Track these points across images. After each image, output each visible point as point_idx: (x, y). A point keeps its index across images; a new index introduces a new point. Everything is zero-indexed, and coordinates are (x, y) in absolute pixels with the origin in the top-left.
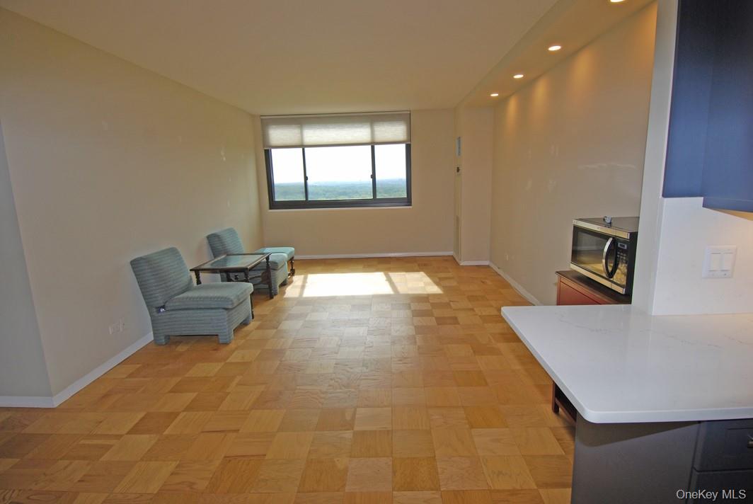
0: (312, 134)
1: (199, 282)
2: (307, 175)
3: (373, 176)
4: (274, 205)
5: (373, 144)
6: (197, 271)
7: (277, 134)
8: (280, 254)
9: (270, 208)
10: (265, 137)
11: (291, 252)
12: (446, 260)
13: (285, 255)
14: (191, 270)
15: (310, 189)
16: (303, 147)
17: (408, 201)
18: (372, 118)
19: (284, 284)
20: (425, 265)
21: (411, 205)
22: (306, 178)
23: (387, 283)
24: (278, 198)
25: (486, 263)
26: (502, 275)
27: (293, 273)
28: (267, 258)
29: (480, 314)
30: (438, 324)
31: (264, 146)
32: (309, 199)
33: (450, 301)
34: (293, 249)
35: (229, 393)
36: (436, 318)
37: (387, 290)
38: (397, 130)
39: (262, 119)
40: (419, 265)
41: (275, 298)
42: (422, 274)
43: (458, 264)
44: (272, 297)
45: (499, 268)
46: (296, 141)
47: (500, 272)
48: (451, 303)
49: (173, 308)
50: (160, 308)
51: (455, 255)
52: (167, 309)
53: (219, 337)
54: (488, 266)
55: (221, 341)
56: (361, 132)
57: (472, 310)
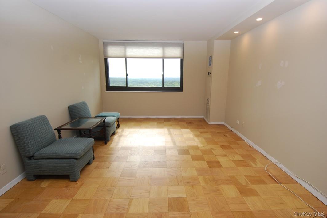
0: (131, 51)
1: (60, 137)
2: (128, 73)
3: (163, 75)
4: (109, 88)
5: (163, 58)
6: (59, 130)
7: (112, 50)
8: (112, 117)
9: (107, 90)
10: (105, 52)
11: (118, 115)
13: (115, 117)
14: (55, 129)
15: (128, 81)
16: (126, 58)
17: (180, 89)
18: (163, 45)
19: (114, 134)
20: (190, 123)
21: (182, 91)
22: (127, 75)
24: (111, 85)
25: (223, 123)
26: (234, 132)
27: (118, 126)
28: (104, 121)
30: (210, 167)
31: (104, 57)
32: (129, 86)
33: (212, 149)
34: (119, 113)
36: (207, 162)
38: (177, 51)
39: (103, 42)
40: (187, 124)
43: (207, 123)
44: (106, 143)
46: (122, 54)
47: (232, 129)
48: (212, 150)
49: (38, 158)
50: (31, 158)
51: (205, 118)
52: (35, 158)
53: (70, 177)
54: (224, 126)
55: (71, 179)
56: (157, 51)
57: (226, 156)
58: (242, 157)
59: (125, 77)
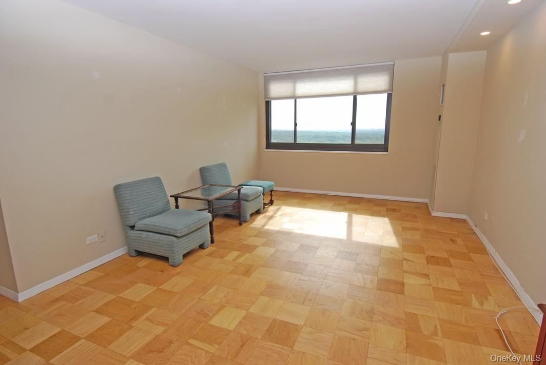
0: (303, 87)
1: (177, 207)
2: (297, 122)
3: (353, 124)
4: (270, 145)
5: (355, 95)
6: (176, 198)
7: (276, 88)
9: (267, 148)
10: (266, 90)
12: (418, 208)
14: (171, 196)
15: (298, 135)
16: (295, 98)
17: (384, 148)
18: (355, 72)
19: (258, 212)
20: (394, 210)
21: (387, 151)
22: (296, 125)
23: (345, 226)
24: (273, 141)
25: (463, 217)
26: (479, 235)
27: (271, 203)
28: (239, 190)
29: (434, 285)
31: (265, 99)
32: (298, 142)
33: (404, 259)
34: (273, 183)
35: (133, 327)
36: (379, 279)
37: (342, 234)
38: (381, 81)
39: (265, 76)
40: (387, 210)
41: (244, 225)
42: (386, 220)
43: (430, 214)
44: (241, 224)
45: (476, 226)
46: (289, 93)
47: (476, 230)
48: (404, 262)
49: (139, 229)
50: (133, 227)
51: (429, 204)
52: (135, 228)
53: (170, 260)
54: (464, 221)
55: (170, 263)
56: (346, 84)
57: (426, 276)
58: (460, 284)
59: (293, 129)
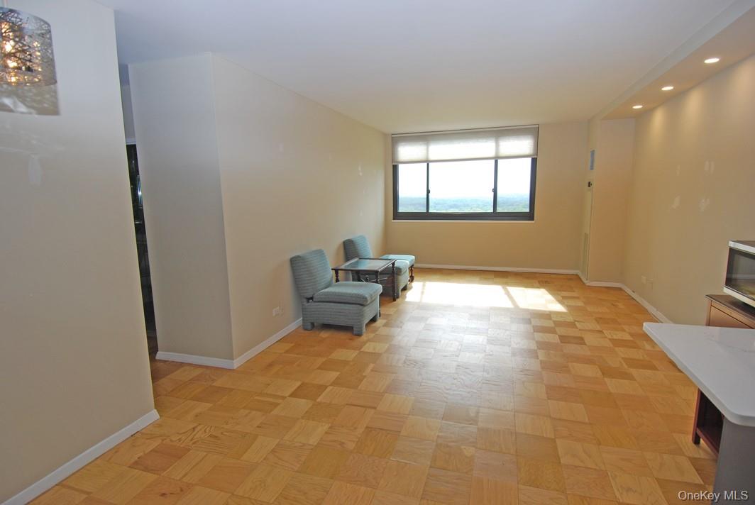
0: (438, 150)
2: (430, 189)
3: (495, 191)
4: (397, 215)
5: (496, 159)
6: (337, 271)
7: (406, 151)
8: (404, 261)
9: (394, 219)
10: (394, 153)
11: (412, 260)
12: (570, 279)
13: (408, 262)
14: (332, 269)
15: (431, 202)
16: (428, 162)
17: (529, 216)
18: (498, 133)
19: (405, 289)
20: (546, 282)
21: (533, 220)
22: (428, 192)
23: (506, 296)
24: (401, 209)
25: (619, 285)
26: (638, 300)
27: (412, 279)
28: (393, 264)
29: (610, 337)
30: (562, 342)
31: (392, 162)
32: (430, 211)
33: (576, 321)
34: (414, 257)
36: (560, 336)
38: (524, 145)
39: (392, 137)
40: (539, 282)
41: (398, 300)
42: (543, 291)
43: (583, 283)
44: (394, 300)
45: (634, 292)
46: (421, 156)
47: (634, 296)
48: (577, 323)
50: (310, 299)
51: (580, 274)
52: (314, 300)
53: (355, 329)
54: (620, 289)
55: (355, 332)
56: (486, 147)
57: (601, 332)
59: (426, 197)
